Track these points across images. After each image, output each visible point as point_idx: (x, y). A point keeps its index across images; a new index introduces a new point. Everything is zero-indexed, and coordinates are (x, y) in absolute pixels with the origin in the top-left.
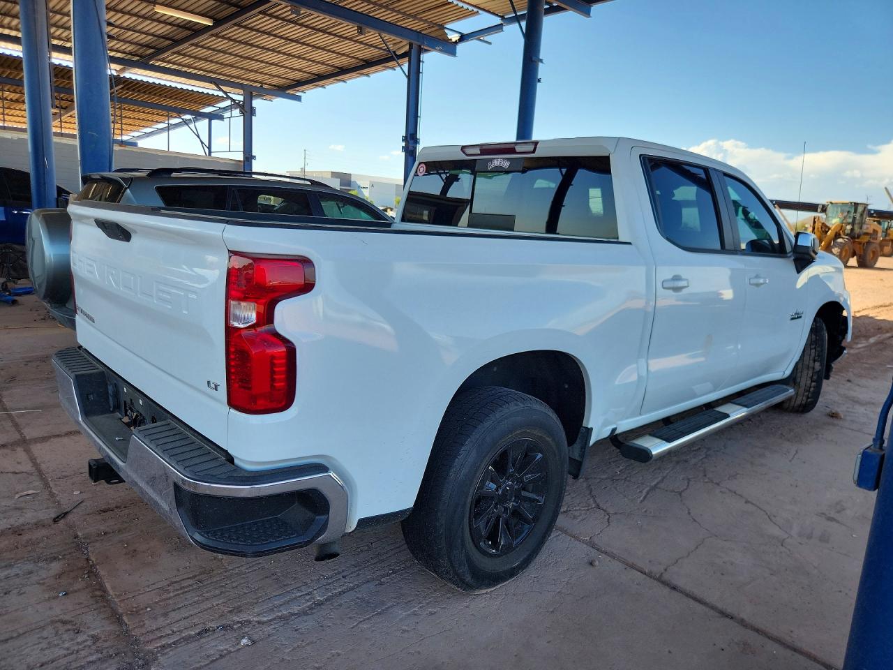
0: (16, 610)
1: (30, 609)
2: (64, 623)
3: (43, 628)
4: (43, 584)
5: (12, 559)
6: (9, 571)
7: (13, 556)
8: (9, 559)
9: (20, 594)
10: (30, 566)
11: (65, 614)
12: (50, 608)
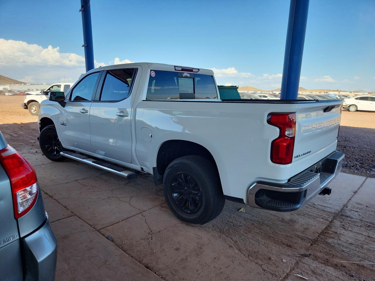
0: (353, 238)
1: (349, 236)
2: (344, 228)
3: (351, 231)
4: (339, 239)
5: (339, 253)
6: (344, 249)
7: (338, 253)
8: (340, 253)
9: (348, 241)
10: (336, 246)
11: (342, 230)
12: (344, 232)
